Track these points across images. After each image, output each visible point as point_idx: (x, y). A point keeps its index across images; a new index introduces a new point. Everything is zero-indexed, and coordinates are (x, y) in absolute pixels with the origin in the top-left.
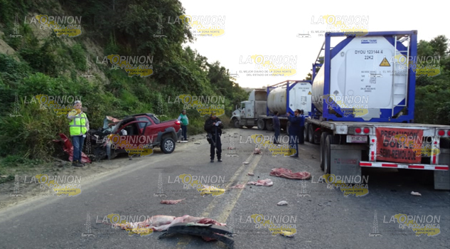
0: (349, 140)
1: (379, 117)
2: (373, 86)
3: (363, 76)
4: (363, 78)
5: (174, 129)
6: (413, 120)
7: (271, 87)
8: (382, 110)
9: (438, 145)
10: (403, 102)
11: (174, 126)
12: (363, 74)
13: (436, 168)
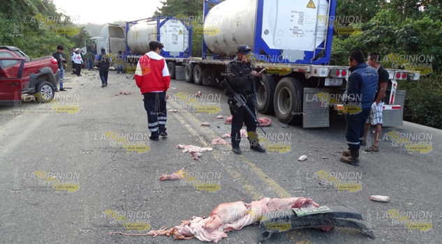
0: (327, 83)
1: (303, 59)
2: (300, 27)
3: (293, 16)
4: (292, 18)
5: (50, 69)
6: (329, 62)
7: (131, 22)
8: (306, 52)
9: (396, 87)
10: (322, 45)
11: (51, 67)
12: (293, 14)
13: (393, 108)
